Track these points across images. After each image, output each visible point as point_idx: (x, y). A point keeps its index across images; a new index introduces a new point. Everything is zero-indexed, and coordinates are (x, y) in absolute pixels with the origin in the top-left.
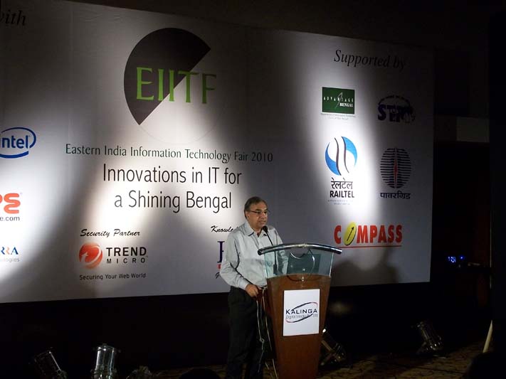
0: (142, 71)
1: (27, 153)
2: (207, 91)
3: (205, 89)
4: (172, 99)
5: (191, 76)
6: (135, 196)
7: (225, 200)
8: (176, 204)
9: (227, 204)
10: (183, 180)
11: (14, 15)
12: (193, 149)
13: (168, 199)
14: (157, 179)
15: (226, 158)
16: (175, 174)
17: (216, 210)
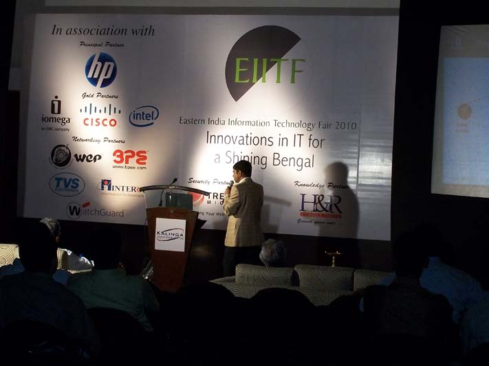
0: (241, 61)
1: (152, 124)
2: (296, 73)
3: (294, 71)
4: (264, 81)
5: (282, 62)
6: (231, 155)
7: (308, 160)
8: (264, 162)
9: (310, 164)
10: (270, 143)
11: (147, 29)
12: (282, 119)
13: (257, 158)
14: (249, 143)
15: (311, 126)
16: (264, 139)
17: (300, 168)
